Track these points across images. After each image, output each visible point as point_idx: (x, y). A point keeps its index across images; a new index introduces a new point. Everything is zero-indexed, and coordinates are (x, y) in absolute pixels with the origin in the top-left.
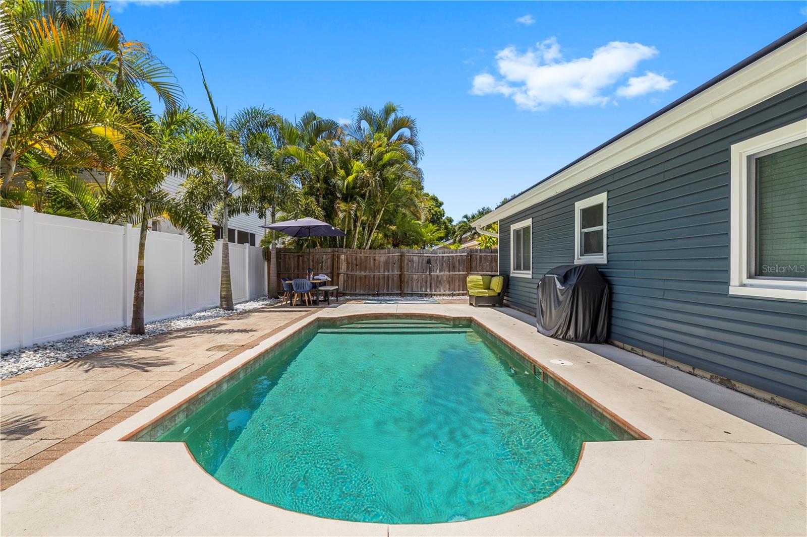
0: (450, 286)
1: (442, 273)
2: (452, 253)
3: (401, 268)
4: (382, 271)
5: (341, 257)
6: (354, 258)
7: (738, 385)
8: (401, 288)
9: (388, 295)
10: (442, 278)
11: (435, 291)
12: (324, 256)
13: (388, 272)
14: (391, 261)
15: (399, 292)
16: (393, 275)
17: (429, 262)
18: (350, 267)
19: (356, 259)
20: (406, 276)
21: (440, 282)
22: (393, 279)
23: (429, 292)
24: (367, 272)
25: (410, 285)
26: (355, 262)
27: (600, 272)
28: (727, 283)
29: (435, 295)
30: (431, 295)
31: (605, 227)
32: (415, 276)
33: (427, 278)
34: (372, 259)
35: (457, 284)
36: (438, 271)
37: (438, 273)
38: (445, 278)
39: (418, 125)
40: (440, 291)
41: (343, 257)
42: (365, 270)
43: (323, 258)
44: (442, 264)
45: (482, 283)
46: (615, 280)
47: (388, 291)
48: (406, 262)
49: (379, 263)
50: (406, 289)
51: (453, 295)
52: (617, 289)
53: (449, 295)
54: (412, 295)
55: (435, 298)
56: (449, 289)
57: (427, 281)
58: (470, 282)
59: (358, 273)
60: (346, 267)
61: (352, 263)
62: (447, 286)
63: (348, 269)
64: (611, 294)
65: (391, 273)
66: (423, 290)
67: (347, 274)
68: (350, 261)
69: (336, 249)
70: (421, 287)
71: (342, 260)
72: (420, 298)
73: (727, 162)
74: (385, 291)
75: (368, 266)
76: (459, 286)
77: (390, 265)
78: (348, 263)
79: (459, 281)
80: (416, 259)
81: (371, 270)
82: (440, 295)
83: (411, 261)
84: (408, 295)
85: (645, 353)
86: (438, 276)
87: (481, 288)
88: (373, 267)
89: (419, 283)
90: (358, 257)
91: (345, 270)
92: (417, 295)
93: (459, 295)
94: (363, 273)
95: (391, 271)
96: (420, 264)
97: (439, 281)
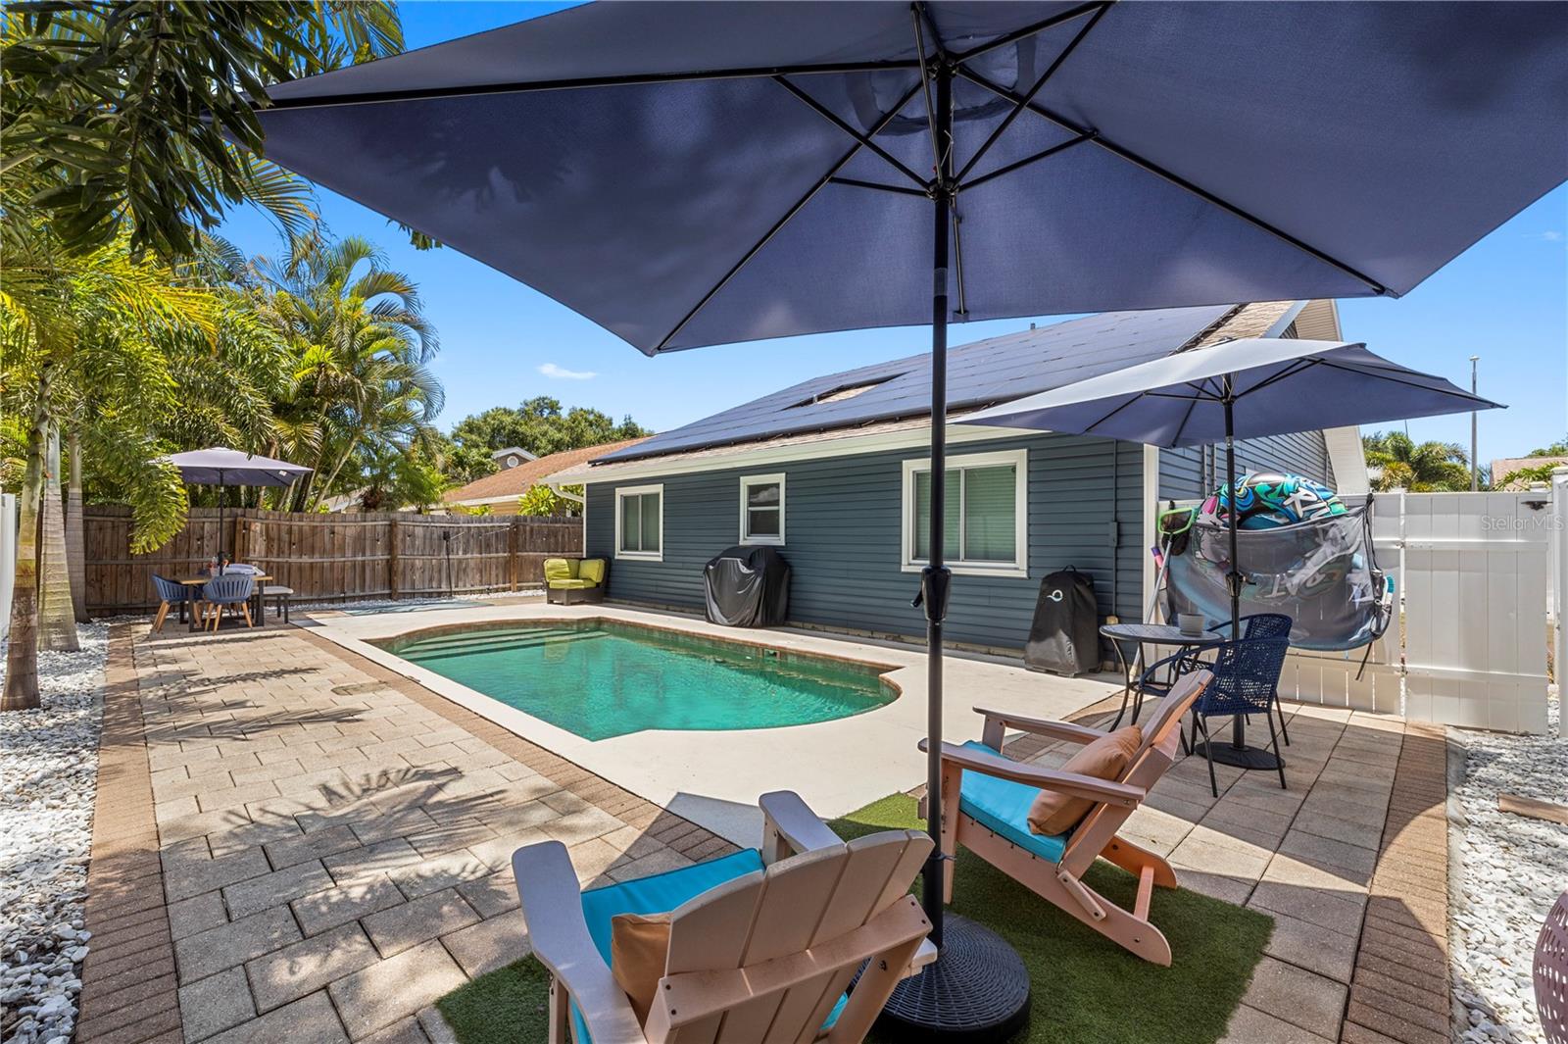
0: (481, 576)
1: (469, 556)
2: (485, 521)
3: (390, 548)
4: (349, 553)
5: (253, 528)
6: (284, 529)
7: (906, 638)
8: (390, 583)
9: (363, 598)
10: (467, 565)
11: (456, 586)
12: (206, 525)
13: (364, 555)
14: (368, 535)
15: (387, 592)
16: (373, 561)
17: (446, 536)
18: (276, 546)
19: (290, 532)
20: (402, 562)
21: (465, 570)
22: (374, 569)
23: (444, 588)
24: (317, 555)
25: (408, 578)
26: (286, 537)
27: (780, 555)
28: (900, 563)
29: (455, 593)
30: (451, 594)
31: (782, 508)
32: (417, 562)
33: (441, 564)
34: (327, 531)
35: (493, 573)
36: (460, 553)
37: (461, 555)
38: (472, 564)
39: (422, 294)
40: (465, 586)
41: (257, 527)
42: (312, 552)
43: (203, 528)
44: (468, 541)
45: (567, 569)
46: (793, 561)
47: (363, 588)
48: (400, 537)
49: (344, 539)
50: (400, 587)
51: (489, 591)
52: (797, 570)
53: (481, 592)
54: (413, 595)
55: (459, 597)
56: (481, 581)
57: (440, 571)
58: (551, 569)
59: (294, 559)
60: (263, 547)
61: (279, 539)
62: (478, 576)
63: (268, 551)
64: (791, 576)
65: (368, 557)
66: (435, 585)
67: (268, 563)
68: (274, 534)
69: (240, 511)
70: (431, 580)
71: (255, 532)
72: (432, 600)
73: (900, 472)
74: (358, 592)
75: (318, 545)
76: (497, 576)
77: (368, 543)
78: (269, 539)
79: (497, 568)
80: (419, 531)
81: (323, 553)
82: (465, 593)
83: (412, 535)
84: (404, 595)
85: (827, 628)
86: (460, 561)
87: (567, 578)
88: (328, 546)
89: (427, 573)
90: (295, 528)
91: (263, 554)
92: (423, 595)
93: (497, 591)
94: (306, 559)
95: (368, 553)
96: (427, 541)
97: (462, 569)
